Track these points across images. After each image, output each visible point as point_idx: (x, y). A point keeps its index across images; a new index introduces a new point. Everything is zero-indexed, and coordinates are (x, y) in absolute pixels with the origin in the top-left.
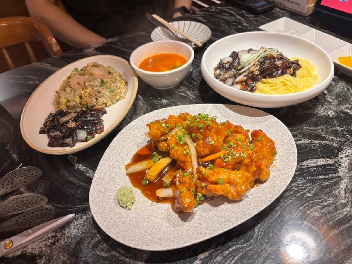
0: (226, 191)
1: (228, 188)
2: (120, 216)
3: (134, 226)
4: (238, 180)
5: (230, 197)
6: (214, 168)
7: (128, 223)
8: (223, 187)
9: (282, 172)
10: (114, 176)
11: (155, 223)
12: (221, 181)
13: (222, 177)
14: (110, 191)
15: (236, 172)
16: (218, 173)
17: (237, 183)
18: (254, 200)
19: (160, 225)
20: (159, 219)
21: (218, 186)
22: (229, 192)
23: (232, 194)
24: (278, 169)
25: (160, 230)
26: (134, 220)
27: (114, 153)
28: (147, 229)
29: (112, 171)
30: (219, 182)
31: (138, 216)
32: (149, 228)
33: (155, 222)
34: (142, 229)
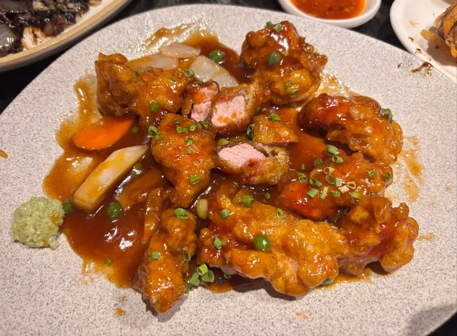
0: (272, 272)
1: (280, 264)
2: (9, 256)
3: (29, 293)
4: (310, 248)
5: (278, 285)
6: (254, 205)
7: (18, 280)
8: (266, 259)
9: (446, 266)
10: (36, 145)
11: (83, 299)
12: (264, 243)
13: (271, 231)
14: (11, 181)
15: (308, 225)
16: (262, 218)
17: (305, 255)
18: (344, 324)
19: (91, 309)
20: (98, 289)
21: (253, 254)
22: (280, 273)
23: (286, 281)
24: (437, 250)
25: (86, 324)
26: (38, 274)
27: (53, 88)
28: (56, 311)
29: (36, 132)
30: (258, 245)
31: (53, 266)
32: (62, 311)
33: (84, 295)
34: (45, 305)
